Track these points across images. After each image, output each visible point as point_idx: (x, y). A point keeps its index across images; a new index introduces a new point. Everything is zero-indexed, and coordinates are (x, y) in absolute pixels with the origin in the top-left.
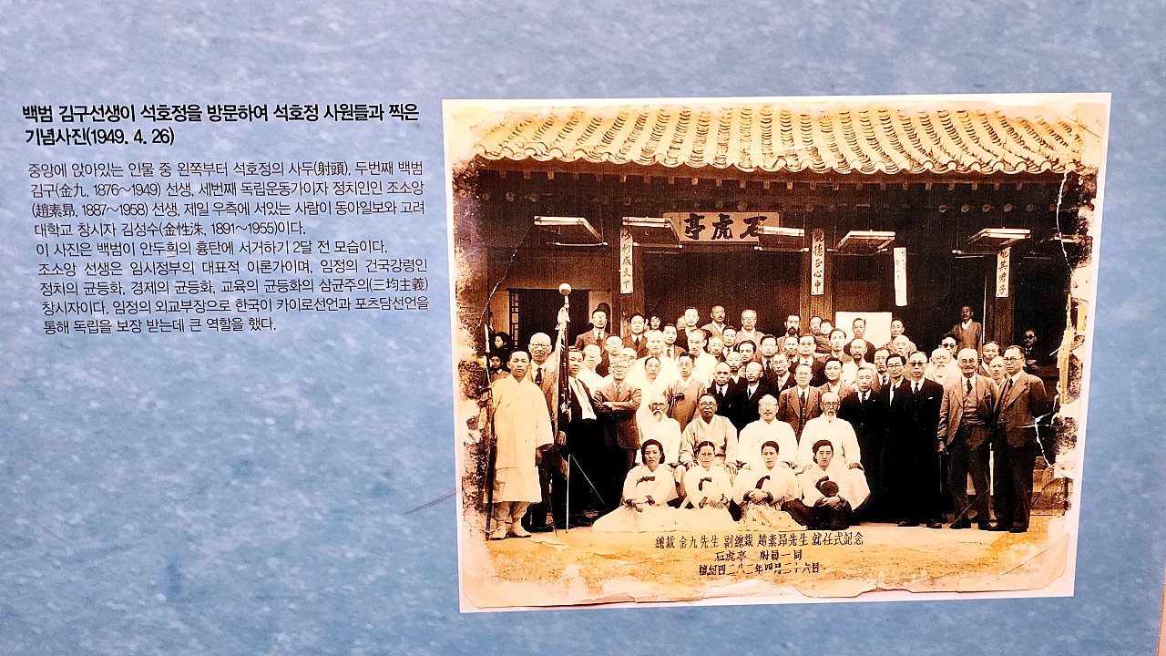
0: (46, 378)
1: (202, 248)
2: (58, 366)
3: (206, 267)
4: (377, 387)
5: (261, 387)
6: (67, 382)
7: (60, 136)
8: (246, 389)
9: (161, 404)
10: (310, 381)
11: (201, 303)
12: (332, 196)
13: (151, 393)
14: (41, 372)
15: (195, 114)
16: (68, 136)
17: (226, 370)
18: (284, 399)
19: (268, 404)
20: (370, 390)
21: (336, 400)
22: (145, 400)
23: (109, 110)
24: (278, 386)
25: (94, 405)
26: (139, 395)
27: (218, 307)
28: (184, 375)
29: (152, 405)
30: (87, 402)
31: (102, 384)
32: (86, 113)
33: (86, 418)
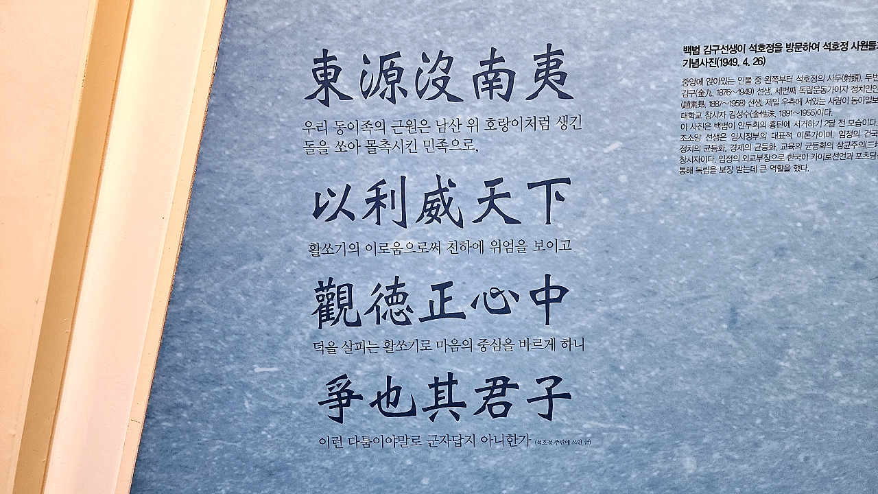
0: (676, 199)
1: (773, 125)
2: (684, 193)
3: (774, 136)
4: (863, 205)
5: (796, 205)
6: (688, 202)
7: (702, 63)
8: (788, 206)
9: (739, 214)
10: (825, 201)
11: (768, 156)
12: (850, 94)
13: (734, 208)
14: (675, 196)
15: (778, 48)
16: (707, 62)
17: (777, 195)
18: (809, 212)
19: (799, 215)
20: (858, 207)
21: (839, 212)
22: (730, 212)
23: (731, 47)
24: (806, 204)
25: (701, 215)
26: (727, 209)
27: (777, 158)
28: (753, 197)
29: (733, 215)
30: (697, 213)
31: (707, 203)
32: (718, 49)
33: (696, 222)
